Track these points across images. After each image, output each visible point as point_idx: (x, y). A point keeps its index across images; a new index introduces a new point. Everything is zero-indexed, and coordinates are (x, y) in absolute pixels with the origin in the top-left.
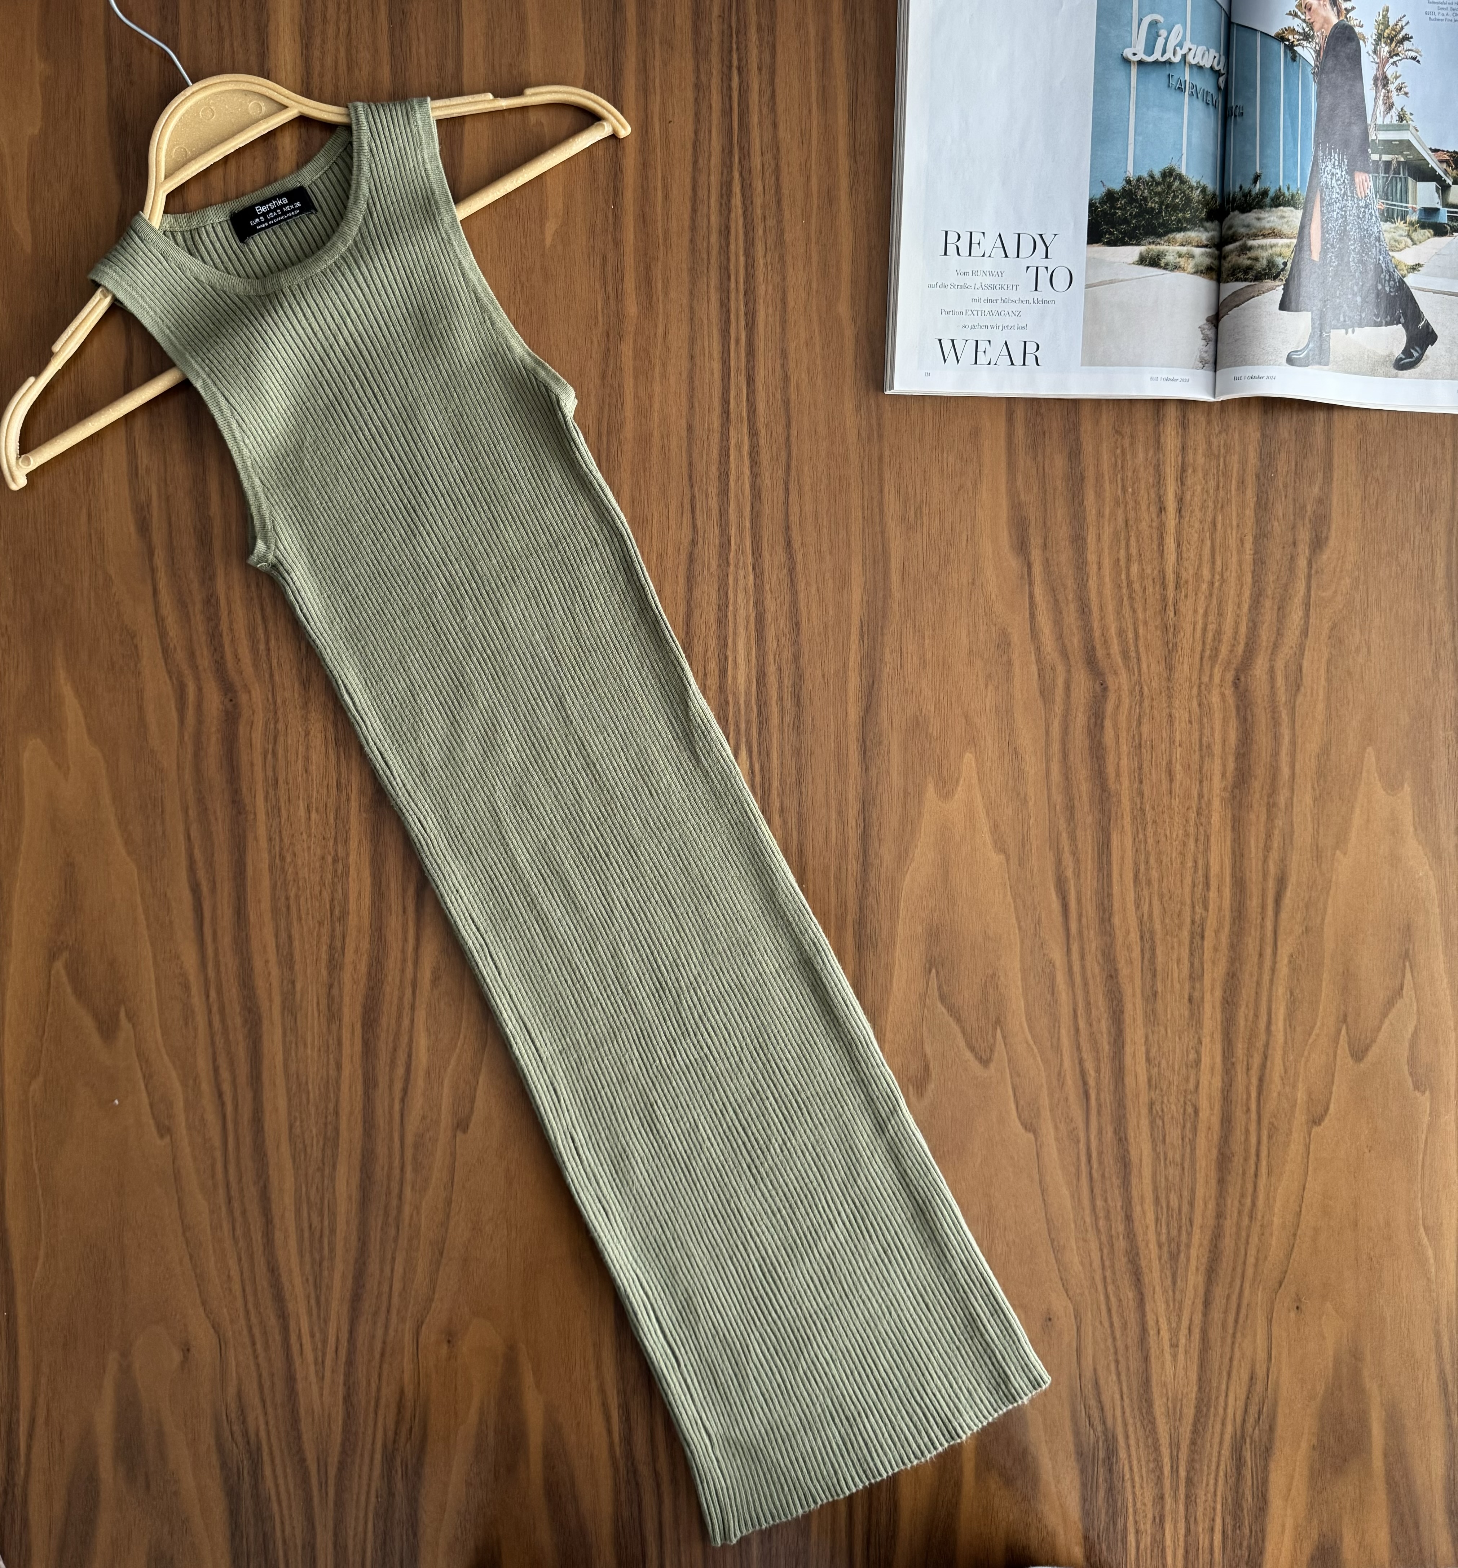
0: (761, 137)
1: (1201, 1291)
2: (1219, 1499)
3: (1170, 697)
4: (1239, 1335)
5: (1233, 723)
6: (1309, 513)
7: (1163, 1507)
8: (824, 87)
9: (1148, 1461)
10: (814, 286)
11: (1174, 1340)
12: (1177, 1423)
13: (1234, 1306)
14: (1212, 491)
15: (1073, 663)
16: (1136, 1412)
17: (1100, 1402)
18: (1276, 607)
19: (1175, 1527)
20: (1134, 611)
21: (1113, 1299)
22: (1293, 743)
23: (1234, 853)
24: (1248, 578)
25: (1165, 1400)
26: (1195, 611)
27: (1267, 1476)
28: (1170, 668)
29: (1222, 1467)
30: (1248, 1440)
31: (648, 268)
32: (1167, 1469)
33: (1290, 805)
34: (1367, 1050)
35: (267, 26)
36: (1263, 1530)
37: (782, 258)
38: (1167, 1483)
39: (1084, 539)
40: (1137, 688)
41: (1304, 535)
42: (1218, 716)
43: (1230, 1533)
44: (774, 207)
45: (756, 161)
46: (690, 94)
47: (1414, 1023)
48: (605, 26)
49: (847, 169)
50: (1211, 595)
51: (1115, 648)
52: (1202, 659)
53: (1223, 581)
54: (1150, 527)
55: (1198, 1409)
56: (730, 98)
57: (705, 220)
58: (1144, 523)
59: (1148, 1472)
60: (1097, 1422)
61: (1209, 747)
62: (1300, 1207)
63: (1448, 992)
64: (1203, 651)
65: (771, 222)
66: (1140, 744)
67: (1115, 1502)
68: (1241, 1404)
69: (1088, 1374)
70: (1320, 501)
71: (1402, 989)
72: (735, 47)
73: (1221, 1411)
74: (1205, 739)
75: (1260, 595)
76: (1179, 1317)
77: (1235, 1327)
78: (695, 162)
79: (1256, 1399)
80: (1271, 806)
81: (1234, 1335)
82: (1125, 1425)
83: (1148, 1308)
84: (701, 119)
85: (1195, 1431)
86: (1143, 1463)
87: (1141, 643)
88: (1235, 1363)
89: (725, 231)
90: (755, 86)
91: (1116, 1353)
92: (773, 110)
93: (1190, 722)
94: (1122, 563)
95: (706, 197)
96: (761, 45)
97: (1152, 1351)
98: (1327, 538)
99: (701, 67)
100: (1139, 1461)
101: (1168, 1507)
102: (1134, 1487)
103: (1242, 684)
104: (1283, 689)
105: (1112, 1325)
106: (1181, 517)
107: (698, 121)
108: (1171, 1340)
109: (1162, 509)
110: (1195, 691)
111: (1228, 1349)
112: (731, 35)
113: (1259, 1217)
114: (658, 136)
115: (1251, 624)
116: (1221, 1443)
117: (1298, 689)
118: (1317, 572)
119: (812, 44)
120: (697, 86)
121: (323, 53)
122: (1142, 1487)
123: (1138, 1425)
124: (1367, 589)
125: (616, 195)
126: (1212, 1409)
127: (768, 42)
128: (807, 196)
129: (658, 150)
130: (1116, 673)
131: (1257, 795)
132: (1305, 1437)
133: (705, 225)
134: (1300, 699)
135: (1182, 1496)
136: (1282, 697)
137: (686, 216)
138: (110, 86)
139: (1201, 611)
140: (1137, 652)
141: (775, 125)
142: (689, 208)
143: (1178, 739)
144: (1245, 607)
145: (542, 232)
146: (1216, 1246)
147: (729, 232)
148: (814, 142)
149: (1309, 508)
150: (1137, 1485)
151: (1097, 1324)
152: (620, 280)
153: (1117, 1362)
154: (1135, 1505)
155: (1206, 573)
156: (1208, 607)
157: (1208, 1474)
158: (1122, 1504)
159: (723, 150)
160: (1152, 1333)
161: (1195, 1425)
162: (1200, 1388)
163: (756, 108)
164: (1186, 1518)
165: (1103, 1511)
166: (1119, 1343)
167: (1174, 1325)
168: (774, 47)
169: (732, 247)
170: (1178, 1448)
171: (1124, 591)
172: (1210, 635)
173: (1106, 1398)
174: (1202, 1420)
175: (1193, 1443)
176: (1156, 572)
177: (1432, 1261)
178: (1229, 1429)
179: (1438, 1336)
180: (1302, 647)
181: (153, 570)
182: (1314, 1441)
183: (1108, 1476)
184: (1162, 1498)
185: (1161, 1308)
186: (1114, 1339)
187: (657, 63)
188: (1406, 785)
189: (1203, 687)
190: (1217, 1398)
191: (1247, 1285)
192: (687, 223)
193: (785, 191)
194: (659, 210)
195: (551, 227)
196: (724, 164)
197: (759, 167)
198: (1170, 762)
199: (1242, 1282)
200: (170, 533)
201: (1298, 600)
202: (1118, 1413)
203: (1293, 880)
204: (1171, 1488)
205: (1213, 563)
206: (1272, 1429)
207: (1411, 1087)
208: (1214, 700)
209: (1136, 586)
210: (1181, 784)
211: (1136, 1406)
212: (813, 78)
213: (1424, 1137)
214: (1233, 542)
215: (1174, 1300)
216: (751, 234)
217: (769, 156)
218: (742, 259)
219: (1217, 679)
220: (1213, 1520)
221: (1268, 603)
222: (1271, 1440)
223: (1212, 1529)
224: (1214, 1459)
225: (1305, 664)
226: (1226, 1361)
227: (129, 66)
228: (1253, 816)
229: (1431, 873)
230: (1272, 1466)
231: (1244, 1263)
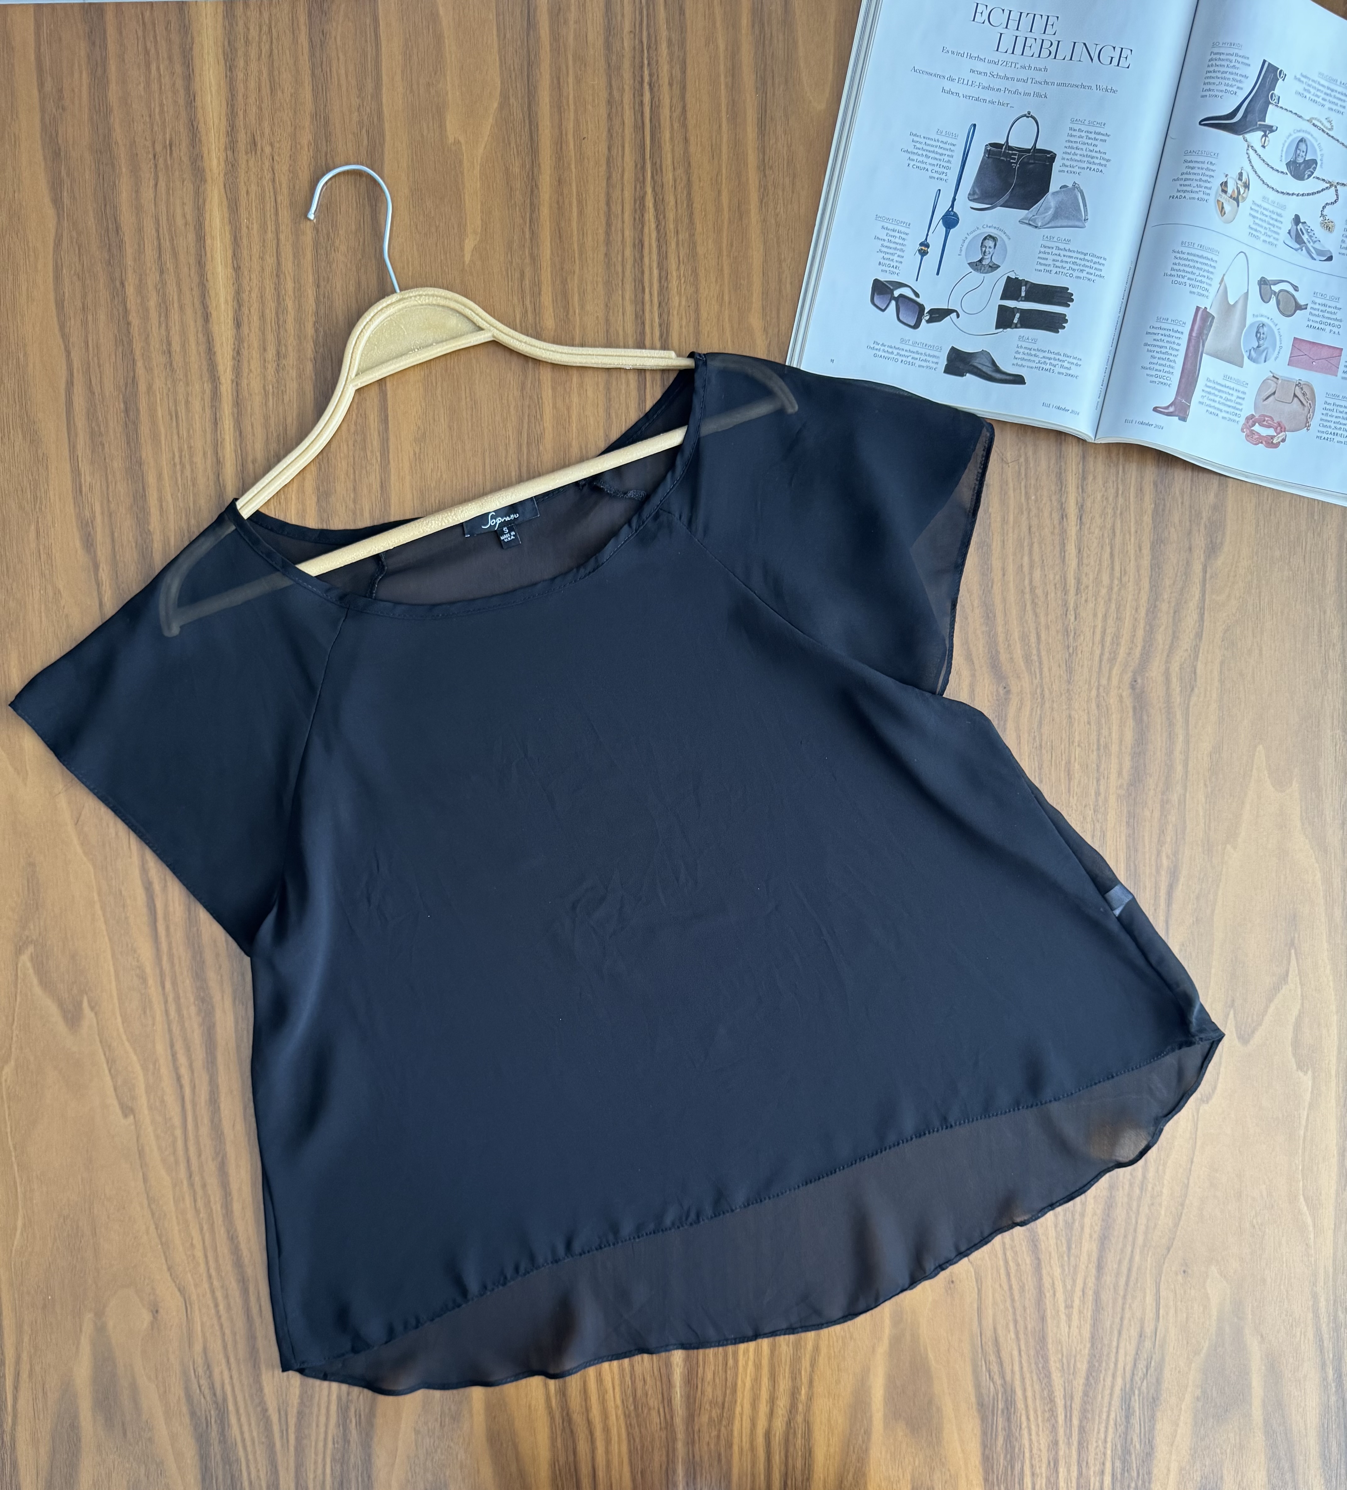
0: (673, 151)
1: (1095, 1256)
2: (1109, 1445)
3: (1070, 699)
4: (1129, 1297)
5: (1130, 723)
6: (1204, 519)
7: (1057, 1453)
8: (733, 101)
9: (1044, 1411)
10: (726, 298)
11: (1069, 1302)
12: (1071, 1377)
13: (1125, 1271)
14: (1111, 499)
15: (977, 667)
16: (1033, 1365)
17: (1000, 1358)
18: (1172, 611)
19: (1069, 1471)
20: (1036, 615)
21: (1011, 1264)
22: (1187, 742)
23: (1128, 848)
24: (1146, 584)
25: (1060, 1356)
26: (1095, 615)
27: (1154, 1425)
28: (1070, 670)
29: (1113, 1415)
30: (1137, 1392)
31: (564, 282)
32: (1061, 1419)
33: (1182, 801)
34: (1253, 1032)
35: (191, 49)
36: (1149, 1473)
37: (695, 272)
38: (1061, 1431)
39: (989, 546)
40: (1039, 691)
41: (1200, 541)
42: (1115, 717)
43: (1119, 1476)
44: (686, 220)
45: (668, 177)
46: (603, 111)
47: (1298, 1007)
48: (519, 43)
49: (757, 183)
50: (1110, 600)
51: (1018, 652)
52: (1101, 661)
53: (1122, 585)
54: (1052, 533)
55: (1090, 1363)
56: (642, 113)
57: (620, 234)
58: (1046, 530)
59: (1043, 1421)
60: (996, 1377)
61: (1106, 746)
62: (1188, 1179)
63: (1331, 978)
64: (1102, 655)
65: (683, 236)
66: (1041, 745)
67: (1013, 1448)
68: (1130, 1359)
69: (989, 1333)
70: (1215, 508)
71: (1287, 975)
72: (646, 62)
73: (1112, 1365)
74: (1102, 740)
75: (1156, 600)
76: (1074, 1281)
77: (1126, 1290)
78: (609, 178)
79: (1144, 1355)
80: (1164, 803)
81: (1124, 1297)
82: (1023, 1379)
83: (1044, 1272)
84: (615, 135)
85: (1087, 1384)
86: (1039, 1414)
87: (1042, 646)
88: (1126, 1322)
89: (639, 245)
90: (666, 101)
91: (1014, 1314)
92: (684, 125)
93: (1089, 723)
94: (1026, 569)
95: (620, 212)
96: (671, 60)
97: (1048, 1312)
98: (1222, 543)
99: (613, 83)
100: (1036, 1411)
101: (1061, 1453)
102: (1030, 1435)
103: (1138, 686)
104: (1178, 689)
105: (1011, 1288)
106: (1081, 523)
107: (612, 136)
108: (1066, 1301)
109: (1063, 516)
110: (1094, 693)
111: (1119, 1309)
112: (643, 51)
113: (1150, 1188)
114: (572, 153)
115: (1148, 628)
116: (1111, 1395)
117: (1192, 690)
118: (1211, 577)
119: (722, 58)
120: (610, 103)
121: (246, 75)
122: (1038, 1435)
123: (1035, 1378)
124: (1260, 592)
125: (532, 211)
126: (1104, 1364)
127: (679, 57)
128: (719, 210)
129: (573, 166)
130: (1018, 677)
131: (1152, 792)
132: (1189, 1389)
133: (620, 239)
134: (1194, 699)
135: (1075, 1443)
136: (1177, 699)
137: (601, 231)
138: (43, 110)
139: (1100, 616)
140: (1039, 656)
141: (686, 140)
142: (604, 223)
143: (1077, 739)
144: (1143, 611)
145: (462, 249)
146: (1108, 1215)
147: (642, 246)
148: (724, 157)
149: (1204, 515)
150: (1034, 1433)
151: (997, 1286)
152: (536, 294)
153: (1016, 1322)
154: (1031, 1451)
155: (1105, 579)
156: (1107, 611)
157: (1099, 1423)
158: (1020, 1449)
159: (636, 166)
160: (1048, 1295)
161: (1087, 1379)
162: (1092, 1345)
163: (668, 123)
164: (1079, 1462)
165: (1002, 1456)
166: (1018, 1304)
167: (1069, 1287)
168: (684, 63)
169: (646, 260)
170: (1072, 1398)
171: (1027, 596)
172: (1108, 639)
173: (1005, 1355)
174: (1094, 1374)
175: (1086, 1394)
176: (1058, 577)
177: (1311, 1228)
178: (1119, 1381)
179: (1315, 1297)
180: (1196, 649)
181: (98, 584)
182: (1198, 1392)
183: (1007, 1424)
184: (1056, 1443)
185: (1057, 1272)
186: (1013, 1300)
187: (571, 80)
188: (1294, 783)
189: (1101, 689)
190: (1108, 1354)
191: (1137, 1251)
192: (602, 237)
193: (697, 206)
194: (574, 225)
195: (470, 244)
196: (637, 179)
197: (671, 182)
198: (1069, 762)
199: (1133, 1247)
200: (113, 548)
201: (1193, 604)
202: (1017, 1368)
203: (1184, 872)
204: (1065, 1435)
205: (1113, 569)
206: (1159, 1382)
207: (1295, 1067)
208: (1111, 701)
209: (1039, 592)
210: (1079, 782)
211: (1033, 1361)
212: (723, 92)
213: (1305, 1113)
214: (1131, 549)
215: (1069, 1264)
216: (664, 248)
217: (680, 171)
218: (656, 272)
219: (1115, 681)
220: (1104, 1464)
221: (1164, 607)
222: (1158, 1390)
223: (1102, 1473)
224: (1105, 1409)
225: (1200, 666)
226: (1117, 1320)
227: (60, 91)
228: (1147, 813)
229: (1317, 865)
230: (1159, 1415)
231: (1135, 1231)
